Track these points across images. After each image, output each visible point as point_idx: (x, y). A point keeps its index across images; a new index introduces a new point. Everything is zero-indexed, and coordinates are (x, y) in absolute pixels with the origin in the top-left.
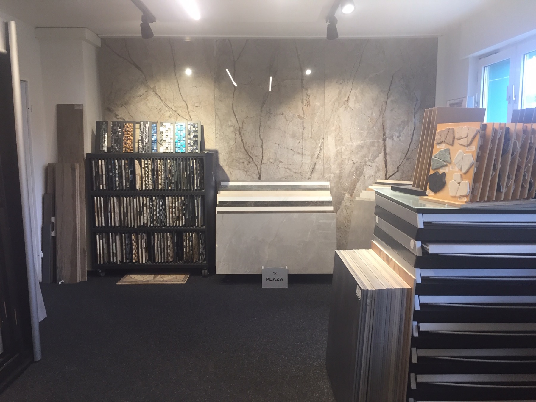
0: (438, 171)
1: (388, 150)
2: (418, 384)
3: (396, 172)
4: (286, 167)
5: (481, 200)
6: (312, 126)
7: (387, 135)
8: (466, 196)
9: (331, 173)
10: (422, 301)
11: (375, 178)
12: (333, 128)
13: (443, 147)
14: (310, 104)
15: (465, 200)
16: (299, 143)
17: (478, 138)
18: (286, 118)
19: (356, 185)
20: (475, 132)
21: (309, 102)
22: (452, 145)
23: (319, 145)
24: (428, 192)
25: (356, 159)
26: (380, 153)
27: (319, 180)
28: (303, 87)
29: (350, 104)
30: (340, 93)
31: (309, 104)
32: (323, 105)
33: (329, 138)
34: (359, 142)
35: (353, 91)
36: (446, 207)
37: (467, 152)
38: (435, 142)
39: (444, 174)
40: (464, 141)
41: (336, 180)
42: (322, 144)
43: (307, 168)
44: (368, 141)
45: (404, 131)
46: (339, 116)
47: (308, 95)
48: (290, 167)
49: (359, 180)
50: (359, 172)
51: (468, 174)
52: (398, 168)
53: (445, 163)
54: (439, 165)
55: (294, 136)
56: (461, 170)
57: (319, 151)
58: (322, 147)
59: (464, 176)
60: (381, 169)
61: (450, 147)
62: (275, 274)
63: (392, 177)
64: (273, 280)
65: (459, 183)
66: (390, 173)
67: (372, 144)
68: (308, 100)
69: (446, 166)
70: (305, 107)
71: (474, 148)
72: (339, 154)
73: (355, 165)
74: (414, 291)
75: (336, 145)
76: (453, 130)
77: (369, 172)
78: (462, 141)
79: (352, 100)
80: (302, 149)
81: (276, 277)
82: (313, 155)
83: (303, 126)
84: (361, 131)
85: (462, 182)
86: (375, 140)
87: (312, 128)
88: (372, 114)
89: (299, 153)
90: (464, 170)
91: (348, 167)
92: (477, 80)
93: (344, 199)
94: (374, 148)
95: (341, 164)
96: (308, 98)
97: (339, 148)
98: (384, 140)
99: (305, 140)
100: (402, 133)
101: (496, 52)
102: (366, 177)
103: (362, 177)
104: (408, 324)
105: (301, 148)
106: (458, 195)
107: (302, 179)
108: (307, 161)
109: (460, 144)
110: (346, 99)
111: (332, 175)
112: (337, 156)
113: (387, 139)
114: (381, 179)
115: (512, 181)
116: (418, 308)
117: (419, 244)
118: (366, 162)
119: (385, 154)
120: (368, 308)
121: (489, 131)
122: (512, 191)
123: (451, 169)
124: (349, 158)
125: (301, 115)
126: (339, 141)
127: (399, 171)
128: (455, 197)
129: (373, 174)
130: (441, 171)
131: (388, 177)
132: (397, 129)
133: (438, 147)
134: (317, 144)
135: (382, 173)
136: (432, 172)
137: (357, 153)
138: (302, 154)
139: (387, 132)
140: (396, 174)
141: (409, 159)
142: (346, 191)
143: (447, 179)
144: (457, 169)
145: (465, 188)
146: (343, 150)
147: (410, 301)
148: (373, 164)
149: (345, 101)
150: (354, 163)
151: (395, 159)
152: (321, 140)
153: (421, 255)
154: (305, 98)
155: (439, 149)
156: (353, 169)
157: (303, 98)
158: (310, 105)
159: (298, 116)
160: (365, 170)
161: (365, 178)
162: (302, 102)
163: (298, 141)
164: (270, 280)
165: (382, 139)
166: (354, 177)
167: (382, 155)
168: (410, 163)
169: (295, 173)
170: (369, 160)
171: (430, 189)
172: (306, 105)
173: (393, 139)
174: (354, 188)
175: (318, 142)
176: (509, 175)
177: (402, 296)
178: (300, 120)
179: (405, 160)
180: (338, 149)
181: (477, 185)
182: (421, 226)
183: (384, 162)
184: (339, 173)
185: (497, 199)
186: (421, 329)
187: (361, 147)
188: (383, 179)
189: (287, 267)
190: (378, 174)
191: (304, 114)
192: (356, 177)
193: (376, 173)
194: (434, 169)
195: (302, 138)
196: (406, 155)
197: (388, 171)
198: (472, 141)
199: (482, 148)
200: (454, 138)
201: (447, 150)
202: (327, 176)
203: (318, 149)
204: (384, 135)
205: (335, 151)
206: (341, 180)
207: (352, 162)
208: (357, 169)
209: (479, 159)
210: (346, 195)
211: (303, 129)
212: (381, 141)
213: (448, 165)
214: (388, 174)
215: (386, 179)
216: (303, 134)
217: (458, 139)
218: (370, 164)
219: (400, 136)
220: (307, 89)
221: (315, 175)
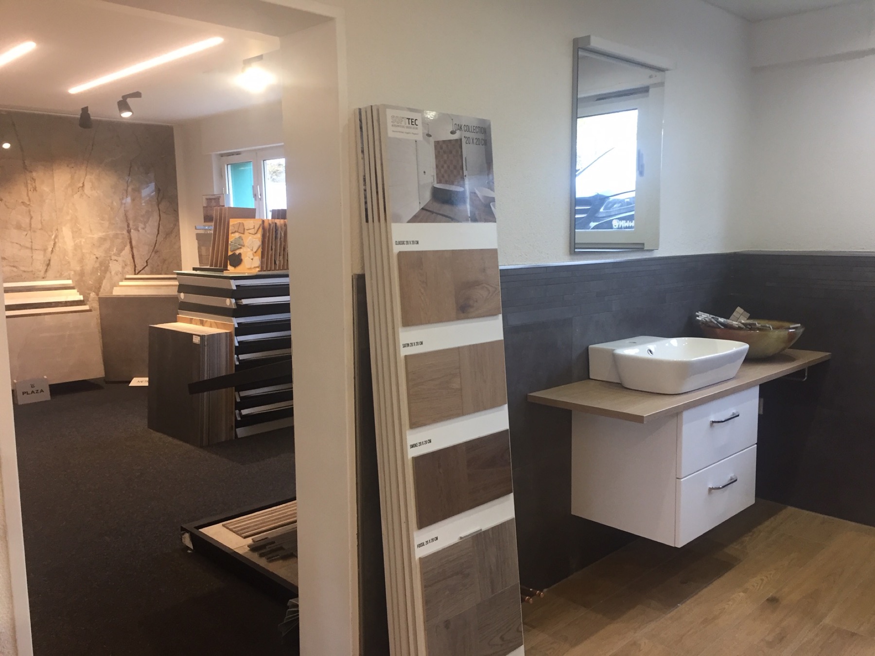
0: (235, 252)
1: (134, 243)
2: (241, 398)
3: (145, 267)
4: (12, 264)
5: (267, 270)
6: (41, 215)
7: (131, 226)
8: (258, 267)
9: (71, 270)
10: (239, 340)
11: (123, 273)
12: (69, 218)
13: (237, 235)
14: (37, 189)
15: (258, 269)
16: (26, 235)
17: (261, 229)
18: (6, 206)
19: (102, 283)
20: (259, 225)
21: (35, 186)
22: (243, 234)
23: (53, 237)
24: (229, 267)
25: (100, 253)
26: (125, 246)
27: (56, 278)
28: (26, 169)
29: (86, 191)
30: (72, 178)
31: (35, 189)
32: (53, 190)
33: (64, 229)
34: (101, 234)
35: (88, 177)
36: (246, 275)
37: (256, 238)
38: (230, 232)
39: (240, 254)
40: (252, 231)
41: (77, 278)
42: (56, 237)
43: (39, 266)
44: (111, 233)
45: (149, 222)
46: (73, 204)
47: (33, 179)
48: (16, 264)
49: (105, 277)
50: (104, 267)
51: (257, 253)
52: (147, 262)
53: (240, 246)
54: (236, 248)
55: (19, 227)
56: (252, 250)
57: (52, 245)
58: (56, 240)
59: (255, 254)
60: (129, 263)
61: (242, 235)
62: (33, 386)
63: (142, 271)
64: (32, 393)
65: (252, 259)
66: (139, 268)
67: (116, 236)
68: (34, 184)
69: (241, 248)
70: (30, 193)
71: (259, 235)
72: (77, 247)
73: (100, 259)
74: (234, 333)
75: (73, 237)
76: (243, 223)
77: (115, 267)
78: (250, 231)
79: (88, 186)
80: (31, 243)
81: (34, 389)
82: (45, 250)
83: (31, 215)
84: (102, 222)
85: (254, 258)
86: (119, 232)
87: (42, 216)
88: (112, 203)
89: (27, 248)
90: (255, 250)
91: (90, 263)
92: (222, 176)
93: (90, 300)
94: (119, 241)
95: (81, 261)
96: (33, 181)
97: (78, 241)
98: (129, 232)
99: (35, 232)
100: (147, 225)
101: (238, 153)
102: (113, 273)
103: (108, 273)
104: (232, 357)
105: (30, 241)
106: (253, 267)
107: (34, 279)
108: (39, 257)
109: (249, 233)
110: (81, 185)
111: (72, 273)
112: (75, 249)
113: (132, 230)
114: (129, 274)
115: (281, 257)
116: (237, 344)
117: (233, 301)
118: (110, 257)
119: (132, 248)
120: (206, 348)
121: (266, 224)
122: (282, 264)
123: (245, 250)
124: (91, 252)
125: (26, 202)
126: (76, 233)
127: (149, 266)
128: (250, 269)
129: (120, 269)
130: (237, 252)
131: (137, 272)
132: (142, 220)
133: (233, 235)
134: (50, 236)
135: (130, 268)
136: (230, 253)
137: (99, 246)
138: (32, 249)
139: (131, 223)
140: (145, 269)
141: (158, 252)
142: (91, 290)
143: (243, 257)
144: (249, 250)
145: (257, 262)
146: (82, 243)
147: (232, 341)
148: (120, 259)
149: (80, 187)
150: (97, 258)
151: (142, 253)
152: (54, 232)
153: (236, 307)
154: (29, 182)
155: (233, 237)
156: (97, 265)
157: (27, 182)
158: (36, 191)
159: (22, 202)
160: (110, 265)
161: (111, 275)
162: (27, 186)
163: (25, 233)
164: (28, 394)
165: (126, 231)
166: (99, 274)
167: (128, 247)
168: (159, 257)
169: (24, 271)
170: (114, 254)
171: (231, 265)
172: (32, 190)
173: (139, 231)
174: (100, 287)
175: (51, 233)
176: (280, 254)
177: (226, 336)
178: (25, 208)
179: (153, 253)
180: (76, 241)
181: (263, 260)
182: (234, 288)
183: (131, 256)
184: (81, 270)
185: (275, 269)
186: (240, 359)
187: (103, 240)
188: (132, 275)
189: (45, 377)
190: (126, 269)
191: (29, 200)
192: (100, 274)
193: (123, 268)
194: (232, 251)
195: (30, 230)
196: (154, 248)
197: (137, 266)
198: (258, 231)
199: (264, 236)
200: (244, 229)
201: (240, 237)
202: (66, 274)
203: (52, 243)
204: (128, 226)
205: (72, 244)
206: (84, 278)
207: (94, 257)
208: (101, 264)
209: (263, 242)
210: (91, 295)
211: (31, 219)
212: (125, 232)
213: (243, 247)
214: (136, 268)
215: (135, 274)
216: (30, 224)
217: (247, 230)
218: (116, 258)
219: (145, 227)
220: (31, 172)
221: (50, 273)
